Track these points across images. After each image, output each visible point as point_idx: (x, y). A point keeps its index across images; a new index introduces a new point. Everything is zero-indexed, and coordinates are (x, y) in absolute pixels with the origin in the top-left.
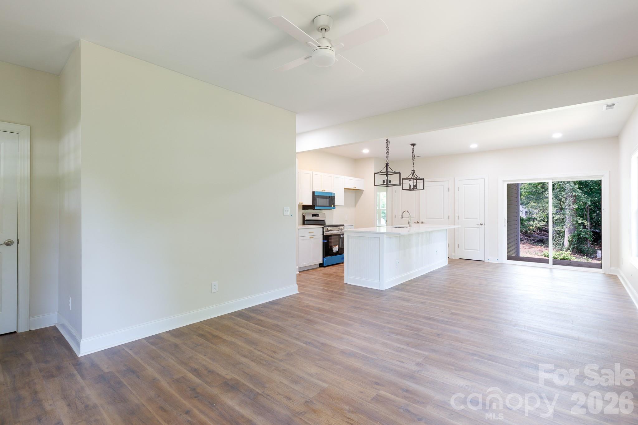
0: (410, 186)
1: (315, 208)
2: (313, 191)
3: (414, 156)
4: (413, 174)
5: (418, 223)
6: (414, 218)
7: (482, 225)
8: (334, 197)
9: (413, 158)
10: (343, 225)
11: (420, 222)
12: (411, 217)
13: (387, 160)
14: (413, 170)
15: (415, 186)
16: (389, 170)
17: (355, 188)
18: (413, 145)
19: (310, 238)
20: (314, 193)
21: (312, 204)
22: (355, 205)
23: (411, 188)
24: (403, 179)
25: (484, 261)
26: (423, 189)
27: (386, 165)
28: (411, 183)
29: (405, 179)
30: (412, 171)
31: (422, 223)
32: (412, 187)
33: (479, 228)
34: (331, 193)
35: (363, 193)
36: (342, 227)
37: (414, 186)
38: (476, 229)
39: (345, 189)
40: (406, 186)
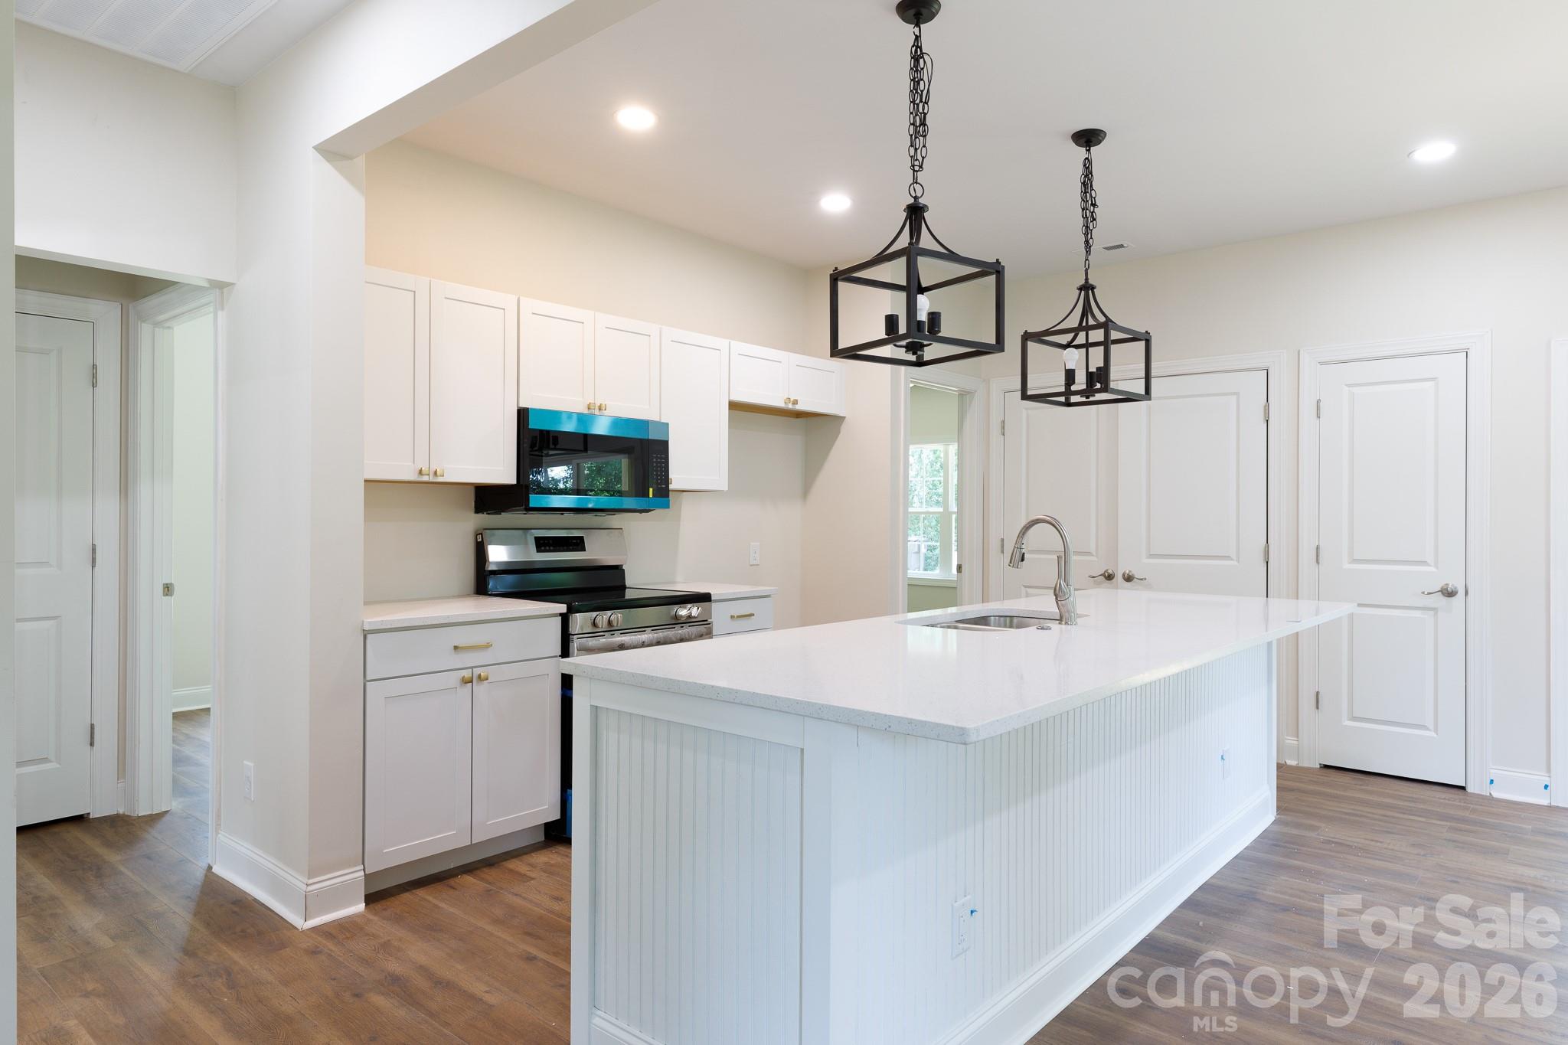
0: (1070, 375)
1: (532, 505)
2: (523, 405)
3: (1094, 205)
4: (1087, 311)
5: (1109, 577)
6: (1089, 553)
7: (1449, 593)
8: (664, 445)
9: (1085, 217)
10: (705, 598)
11: (1119, 577)
12: (1072, 548)
13: (915, 182)
14: (1087, 288)
15: (1099, 378)
16: (926, 242)
17: (795, 402)
18: (1088, 138)
19: (466, 681)
20: (523, 414)
21: (514, 482)
22: (806, 491)
23: (1074, 388)
24: (1027, 337)
25: (1463, 788)
26: (1143, 392)
27: (909, 217)
28: (1073, 358)
29: (1038, 337)
30: (1080, 289)
31: (1129, 578)
32: (1080, 382)
33: (1435, 609)
34: (645, 424)
35: (839, 432)
36: (695, 610)
37: (1091, 377)
38: (1417, 614)
39: (734, 406)
40: (1047, 376)
